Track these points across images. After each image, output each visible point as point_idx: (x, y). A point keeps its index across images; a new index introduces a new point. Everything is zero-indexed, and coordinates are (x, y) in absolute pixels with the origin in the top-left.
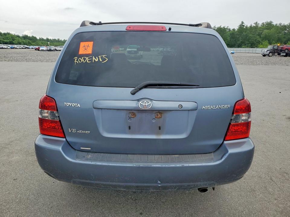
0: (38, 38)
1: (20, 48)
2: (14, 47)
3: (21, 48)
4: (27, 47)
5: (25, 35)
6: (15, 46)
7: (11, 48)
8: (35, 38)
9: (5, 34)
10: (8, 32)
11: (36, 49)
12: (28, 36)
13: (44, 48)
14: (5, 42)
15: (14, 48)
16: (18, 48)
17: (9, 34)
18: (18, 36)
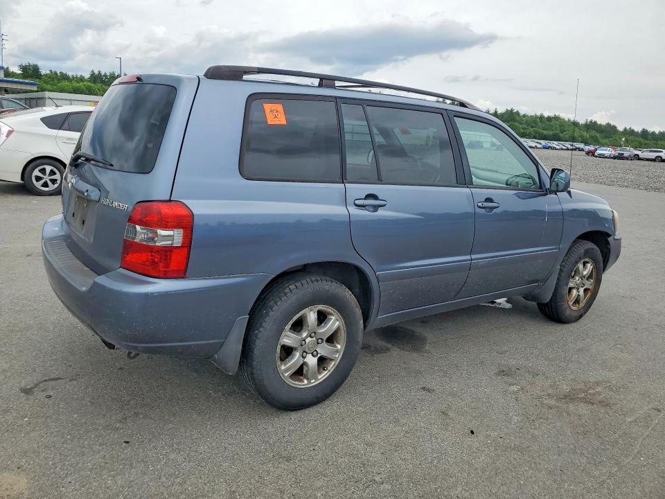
0: (621, 128)
1: (562, 149)
2: (550, 145)
3: (564, 148)
4: (579, 148)
5: (591, 122)
6: (555, 144)
7: (545, 148)
8: (614, 128)
9: (549, 119)
10: (557, 114)
11: (588, 153)
12: (599, 123)
13: (607, 151)
14: (545, 136)
15: (549, 148)
16: (558, 147)
17: (557, 118)
18: (575, 124)
